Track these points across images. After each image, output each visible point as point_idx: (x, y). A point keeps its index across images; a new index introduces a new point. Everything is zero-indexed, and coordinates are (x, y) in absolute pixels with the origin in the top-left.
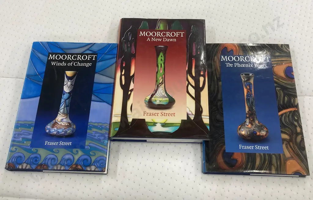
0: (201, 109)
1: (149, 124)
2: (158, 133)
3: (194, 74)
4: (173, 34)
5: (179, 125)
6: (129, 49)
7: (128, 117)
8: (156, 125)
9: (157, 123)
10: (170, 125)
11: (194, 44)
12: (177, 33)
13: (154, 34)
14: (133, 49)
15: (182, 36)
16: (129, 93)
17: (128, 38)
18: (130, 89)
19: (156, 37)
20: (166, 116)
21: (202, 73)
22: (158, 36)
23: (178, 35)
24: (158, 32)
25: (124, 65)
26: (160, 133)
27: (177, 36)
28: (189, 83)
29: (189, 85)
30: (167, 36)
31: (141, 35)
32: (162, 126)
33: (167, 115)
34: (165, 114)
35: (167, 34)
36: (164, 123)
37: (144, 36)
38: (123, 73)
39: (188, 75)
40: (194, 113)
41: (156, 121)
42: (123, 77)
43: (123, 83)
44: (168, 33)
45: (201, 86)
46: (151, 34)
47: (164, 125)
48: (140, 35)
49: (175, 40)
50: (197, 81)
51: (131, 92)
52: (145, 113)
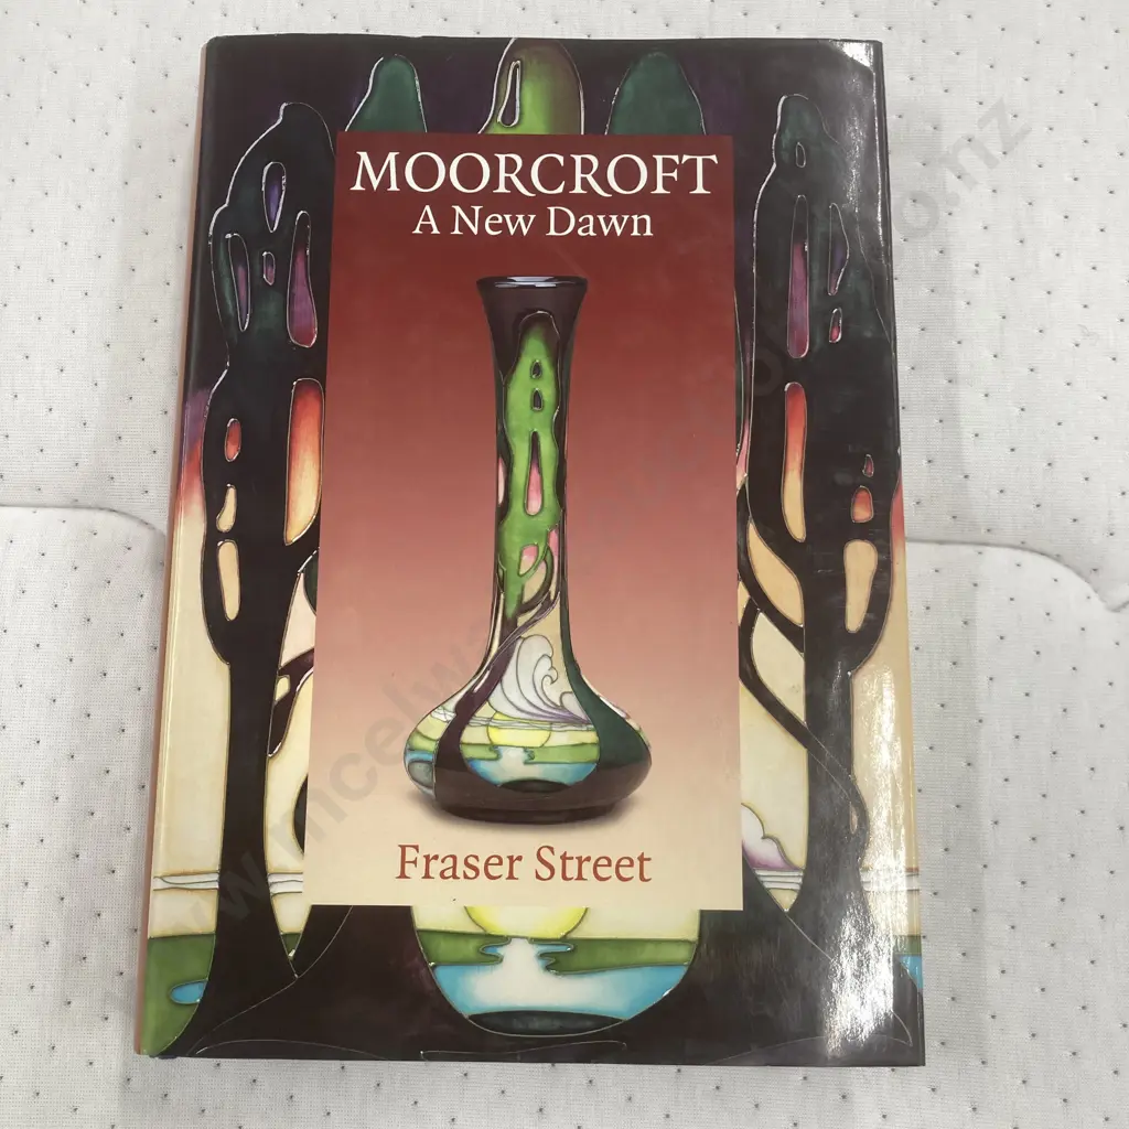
0: (855, 818)
1: (444, 948)
2: (517, 1025)
3: (796, 525)
4: (627, 174)
5: (684, 954)
6: (271, 308)
7: (273, 890)
8: (497, 960)
9: (505, 940)
10: (611, 956)
11: (797, 267)
12: (659, 159)
13: (470, 173)
14: (297, 308)
15: (700, 190)
16: (282, 687)
17: (260, 212)
18: (288, 655)
19: (491, 202)
20: (580, 877)
21: (862, 513)
22: (502, 189)
23: (667, 182)
24: (502, 158)
25: (232, 452)
26: (536, 1024)
27: (660, 190)
28: (760, 602)
29: (762, 619)
30: (578, 189)
31: (366, 180)
32: (548, 968)
33: (587, 868)
34: (572, 869)
35: (579, 175)
36: (564, 940)
37: (394, 187)
38: (226, 520)
39: (752, 528)
40: (799, 855)
41: (498, 926)
42: (228, 555)
43: (232, 608)
44: (587, 166)
45: (854, 619)
46: (448, 172)
47: (563, 956)
48: (358, 187)
49: (642, 223)
50: (823, 586)
51: (294, 683)
52: (411, 854)
